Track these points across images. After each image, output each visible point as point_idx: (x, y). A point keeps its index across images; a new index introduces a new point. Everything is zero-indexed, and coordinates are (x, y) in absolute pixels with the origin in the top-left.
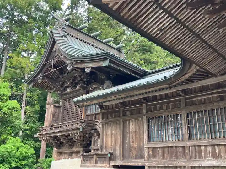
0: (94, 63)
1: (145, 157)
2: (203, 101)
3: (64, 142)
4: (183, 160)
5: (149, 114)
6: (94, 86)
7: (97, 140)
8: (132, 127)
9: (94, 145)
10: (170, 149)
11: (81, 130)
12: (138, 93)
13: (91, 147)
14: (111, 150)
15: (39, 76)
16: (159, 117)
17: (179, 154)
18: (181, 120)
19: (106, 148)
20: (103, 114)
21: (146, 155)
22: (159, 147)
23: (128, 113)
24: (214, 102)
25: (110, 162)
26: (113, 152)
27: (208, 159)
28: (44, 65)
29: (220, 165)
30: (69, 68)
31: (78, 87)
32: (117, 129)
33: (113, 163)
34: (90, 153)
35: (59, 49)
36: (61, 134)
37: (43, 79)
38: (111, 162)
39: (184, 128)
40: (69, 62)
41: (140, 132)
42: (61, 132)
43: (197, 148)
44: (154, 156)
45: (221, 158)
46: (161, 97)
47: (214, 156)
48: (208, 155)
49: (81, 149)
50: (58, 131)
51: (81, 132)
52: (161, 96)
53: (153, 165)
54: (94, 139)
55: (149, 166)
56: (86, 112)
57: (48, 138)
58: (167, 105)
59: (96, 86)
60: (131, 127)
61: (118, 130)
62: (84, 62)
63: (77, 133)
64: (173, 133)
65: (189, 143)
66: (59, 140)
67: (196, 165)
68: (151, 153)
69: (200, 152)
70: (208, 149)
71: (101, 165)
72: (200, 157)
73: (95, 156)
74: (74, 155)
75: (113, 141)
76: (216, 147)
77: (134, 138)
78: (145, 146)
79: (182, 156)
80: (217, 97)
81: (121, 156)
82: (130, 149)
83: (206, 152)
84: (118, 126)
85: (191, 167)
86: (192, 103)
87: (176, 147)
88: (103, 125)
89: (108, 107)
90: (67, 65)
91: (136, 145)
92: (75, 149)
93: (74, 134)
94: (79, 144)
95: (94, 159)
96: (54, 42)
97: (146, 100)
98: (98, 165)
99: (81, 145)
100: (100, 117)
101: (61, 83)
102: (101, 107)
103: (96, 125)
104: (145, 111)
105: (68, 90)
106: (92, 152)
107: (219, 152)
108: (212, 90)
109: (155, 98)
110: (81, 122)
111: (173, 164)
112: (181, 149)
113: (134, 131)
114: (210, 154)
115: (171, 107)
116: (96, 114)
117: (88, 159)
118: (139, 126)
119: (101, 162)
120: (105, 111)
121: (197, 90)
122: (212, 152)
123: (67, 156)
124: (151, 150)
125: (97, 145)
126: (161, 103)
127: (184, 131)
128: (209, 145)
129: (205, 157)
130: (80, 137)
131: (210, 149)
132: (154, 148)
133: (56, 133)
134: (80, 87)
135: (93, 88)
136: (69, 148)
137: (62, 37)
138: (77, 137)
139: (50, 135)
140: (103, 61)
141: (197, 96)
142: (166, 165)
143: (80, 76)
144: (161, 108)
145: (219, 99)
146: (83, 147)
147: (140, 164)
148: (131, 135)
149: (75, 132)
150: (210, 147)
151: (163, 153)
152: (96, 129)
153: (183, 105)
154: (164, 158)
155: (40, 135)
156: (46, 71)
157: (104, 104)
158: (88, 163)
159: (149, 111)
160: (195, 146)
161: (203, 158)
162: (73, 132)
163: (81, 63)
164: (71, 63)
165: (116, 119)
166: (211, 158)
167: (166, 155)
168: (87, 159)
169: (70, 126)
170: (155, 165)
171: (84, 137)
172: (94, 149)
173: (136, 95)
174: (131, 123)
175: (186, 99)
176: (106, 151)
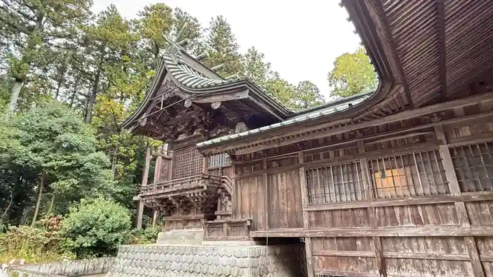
0: (226, 96)
1: (305, 224)
2: (393, 144)
3: (177, 206)
4: (366, 227)
5: (309, 164)
6: (219, 131)
7: (226, 202)
8: (282, 182)
9: (221, 210)
10: (343, 212)
11: (205, 188)
12: (300, 132)
13: (216, 213)
14: (250, 216)
15: (143, 117)
16: (324, 169)
17: (358, 219)
18: (360, 171)
19: (242, 213)
20: (237, 166)
21: (306, 222)
22: (326, 211)
23: (274, 164)
24: (410, 144)
25: (249, 233)
26: (254, 218)
27: (407, 225)
28: (151, 102)
29: (429, 233)
30: (188, 104)
31: (195, 133)
32: (258, 187)
33: (253, 234)
34: (216, 221)
35: (172, 81)
36: (172, 195)
37: (148, 121)
38: (251, 232)
39: (364, 182)
40: (188, 96)
41: (294, 189)
42: (174, 192)
43: (387, 210)
44: (318, 222)
45: (429, 224)
46: (326, 141)
47: (417, 221)
48: (407, 220)
49: (203, 215)
50: (169, 190)
51: (205, 191)
52: (325, 139)
53: (317, 236)
54: (221, 202)
55: (311, 238)
56: (207, 164)
57: (153, 201)
58: (334, 152)
59: (223, 130)
60: (280, 183)
61: (260, 188)
62: (210, 95)
63: (198, 193)
64: (348, 190)
65: (373, 204)
66: (170, 204)
67: (390, 235)
68: (313, 219)
69: (393, 215)
70: (406, 211)
71: (235, 237)
72: (394, 222)
73: (225, 225)
74: (190, 224)
75: (253, 203)
76: (419, 208)
77: (285, 199)
78: (304, 210)
79: (364, 222)
80: (415, 138)
81: (267, 224)
82: (281, 213)
83: (402, 216)
84: (260, 183)
85: (380, 237)
86: (375, 147)
87: (352, 209)
88: (236, 181)
89: (243, 157)
90: (184, 101)
91: (289, 209)
92: (192, 216)
93: (194, 194)
94: (199, 208)
95: (225, 229)
96: (165, 72)
97: (303, 145)
98: (231, 237)
99: (202, 209)
100: (232, 171)
101: (171, 127)
102: (233, 157)
103: (223, 182)
104: (301, 161)
105: (181, 137)
106: (218, 220)
107: (425, 214)
108: (406, 127)
109: (315, 143)
110: (203, 178)
111: (351, 234)
112: (361, 213)
113: (285, 188)
114: (409, 218)
115: (341, 153)
116: (223, 168)
117: (216, 229)
118: (293, 182)
119: (235, 233)
120: (240, 162)
121: (381, 129)
122: (412, 216)
123: (180, 225)
124: (313, 215)
125: (226, 209)
126: (337, 147)
127: (365, 187)
128: (407, 206)
129: (402, 223)
130: (202, 199)
131: (409, 211)
132: (317, 211)
133: (167, 193)
134: (200, 131)
135: (218, 133)
136: (183, 214)
137: (176, 65)
138: (198, 199)
139: (157, 197)
140: (240, 91)
141: (383, 138)
142: (340, 235)
143: (200, 118)
144: (326, 156)
145: (417, 140)
146: (205, 213)
147: (297, 235)
148: (280, 194)
149: (195, 191)
150: (409, 209)
151: (333, 218)
152: (223, 188)
153: (362, 151)
154: (333, 225)
155: (142, 197)
156: (152, 110)
157: (238, 153)
158: (214, 235)
159: (307, 160)
160: (384, 207)
161: (398, 224)
162: (191, 192)
163: (205, 97)
164: (189, 98)
165: (256, 172)
166: (412, 225)
167: (338, 220)
168: (212, 229)
169: (188, 184)
170: (321, 235)
171: (207, 199)
172: (222, 216)
173: (298, 135)
174: (279, 177)
175: (365, 142)
176: (242, 218)
